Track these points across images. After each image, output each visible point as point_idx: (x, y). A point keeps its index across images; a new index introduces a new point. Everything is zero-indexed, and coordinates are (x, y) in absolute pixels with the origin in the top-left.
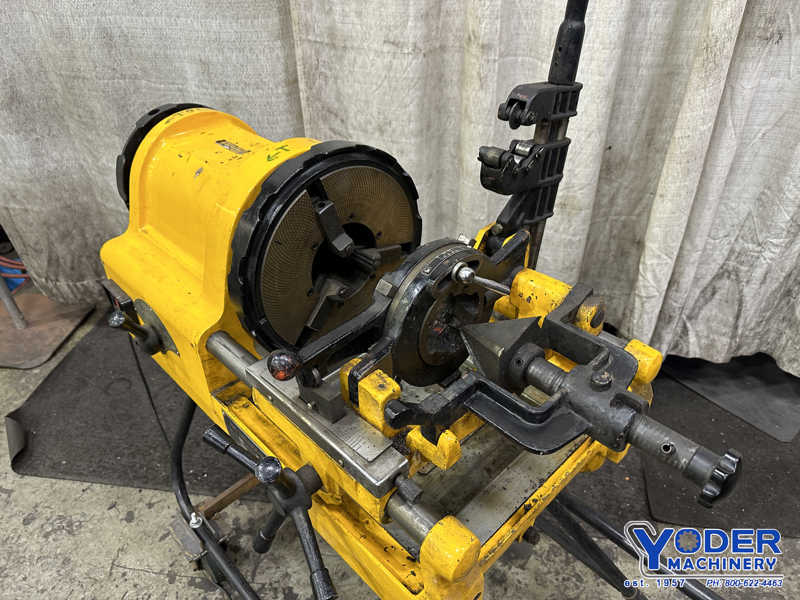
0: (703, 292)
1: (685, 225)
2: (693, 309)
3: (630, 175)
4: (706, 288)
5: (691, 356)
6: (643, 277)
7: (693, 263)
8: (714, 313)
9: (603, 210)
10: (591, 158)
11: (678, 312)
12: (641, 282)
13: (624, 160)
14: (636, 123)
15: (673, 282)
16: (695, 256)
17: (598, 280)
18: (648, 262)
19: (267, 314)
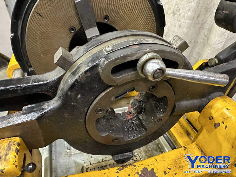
19: (32, 65)
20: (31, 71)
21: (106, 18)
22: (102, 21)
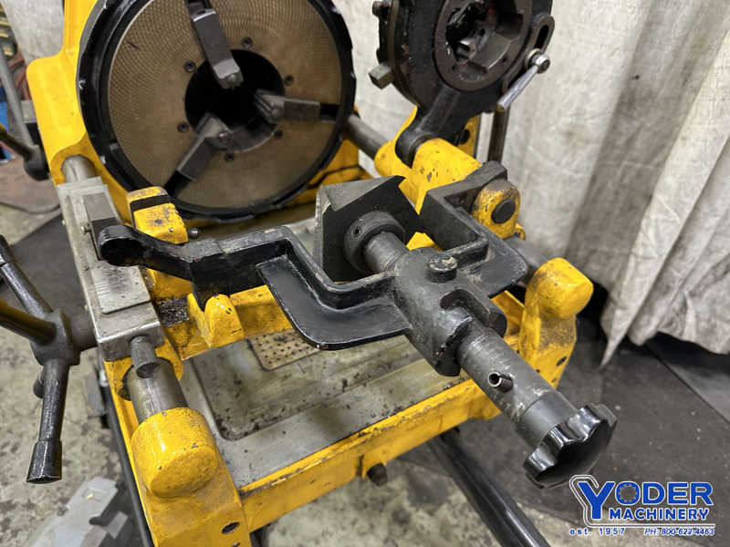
0: (715, 268)
1: (706, 179)
2: (698, 286)
3: (655, 115)
4: (718, 264)
5: (686, 338)
6: (645, 235)
7: (708, 229)
8: (721, 294)
9: (617, 152)
10: (610, 82)
11: (677, 284)
12: (641, 238)
13: (651, 95)
14: (674, 51)
15: (678, 247)
16: (712, 222)
17: (598, 233)
18: (653, 217)
19: (118, 139)
20: (115, 150)
21: (248, 41)
22: (241, 48)
